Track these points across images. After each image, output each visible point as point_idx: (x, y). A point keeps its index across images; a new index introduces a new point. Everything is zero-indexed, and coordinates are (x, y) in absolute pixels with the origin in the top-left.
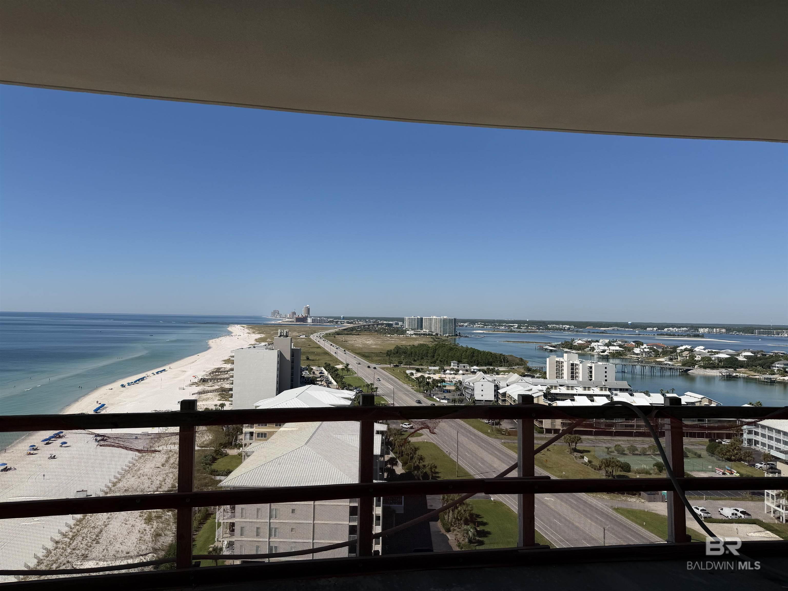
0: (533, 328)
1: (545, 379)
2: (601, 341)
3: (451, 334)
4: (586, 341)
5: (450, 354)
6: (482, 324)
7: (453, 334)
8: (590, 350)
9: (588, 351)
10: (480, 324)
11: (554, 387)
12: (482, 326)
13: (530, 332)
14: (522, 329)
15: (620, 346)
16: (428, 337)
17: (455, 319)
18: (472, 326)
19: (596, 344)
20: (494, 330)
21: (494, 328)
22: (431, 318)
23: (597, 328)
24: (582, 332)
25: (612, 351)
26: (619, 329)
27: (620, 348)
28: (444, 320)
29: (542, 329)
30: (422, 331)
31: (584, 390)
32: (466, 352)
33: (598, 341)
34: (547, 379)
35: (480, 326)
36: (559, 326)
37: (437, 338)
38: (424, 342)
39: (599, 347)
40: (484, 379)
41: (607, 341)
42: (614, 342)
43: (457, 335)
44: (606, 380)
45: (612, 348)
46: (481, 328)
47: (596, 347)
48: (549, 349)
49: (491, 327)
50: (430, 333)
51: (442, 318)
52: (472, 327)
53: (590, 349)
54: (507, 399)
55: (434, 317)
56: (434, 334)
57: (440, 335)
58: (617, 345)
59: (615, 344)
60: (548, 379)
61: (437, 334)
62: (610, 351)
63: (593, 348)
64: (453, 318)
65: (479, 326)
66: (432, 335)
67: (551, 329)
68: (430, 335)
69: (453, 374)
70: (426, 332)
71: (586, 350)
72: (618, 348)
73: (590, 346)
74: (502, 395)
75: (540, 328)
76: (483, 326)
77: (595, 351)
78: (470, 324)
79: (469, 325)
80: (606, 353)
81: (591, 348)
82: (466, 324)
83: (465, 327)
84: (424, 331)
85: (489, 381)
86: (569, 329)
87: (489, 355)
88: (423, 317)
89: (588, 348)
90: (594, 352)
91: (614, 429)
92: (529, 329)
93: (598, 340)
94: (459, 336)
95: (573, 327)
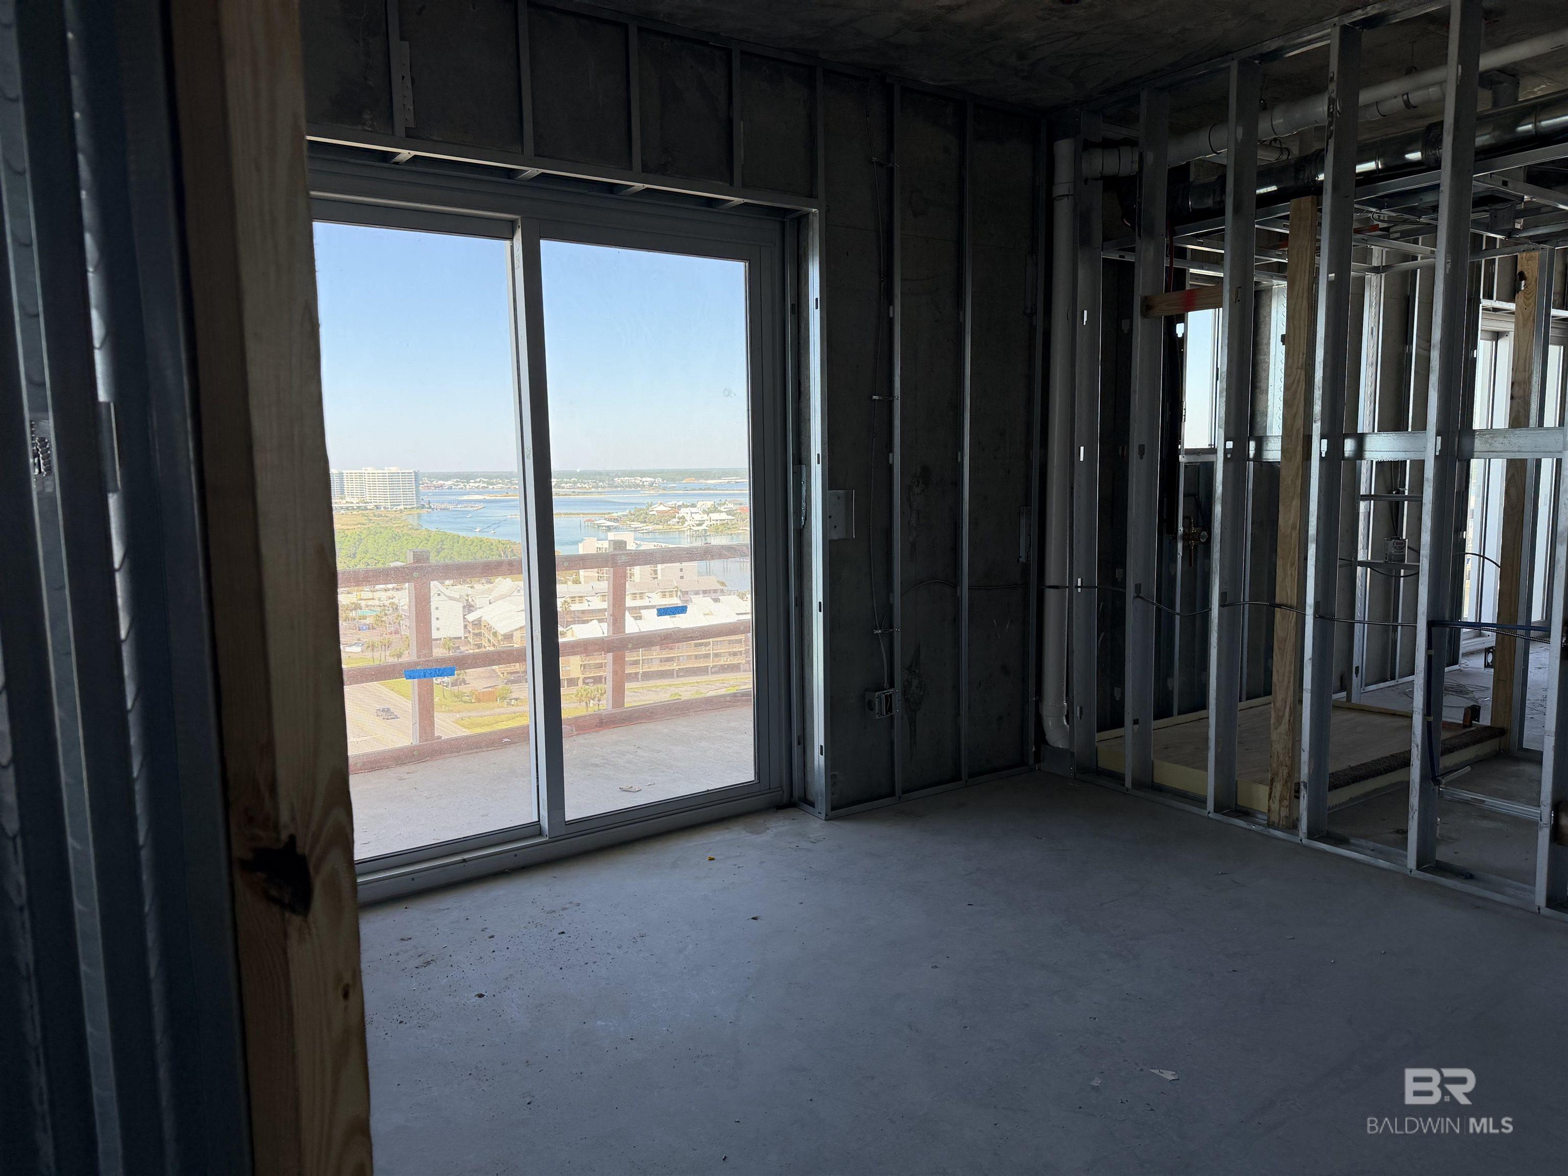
0: (586, 485)
1: (576, 583)
2: (699, 504)
3: (410, 505)
4: (674, 506)
5: (391, 549)
6: (484, 482)
7: (413, 504)
8: (678, 522)
9: (674, 525)
10: (479, 482)
11: (577, 599)
12: (483, 485)
13: (579, 494)
14: (563, 488)
15: (729, 513)
16: (356, 513)
17: (416, 474)
18: (462, 486)
19: (687, 510)
20: (507, 493)
21: (509, 488)
22: (363, 471)
23: (701, 481)
24: (673, 488)
25: (714, 522)
26: (738, 481)
27: (727, 515)
28: (392, 475)
29: (602, 487)
30: (344, 501)
31: (633, 599)
32: (426, 542)
33: (693, 506)
34: (580, 583)
35: (479, 486)
36: (635, 479)
37: (375, 516)
38: (344, 525)
39: (694, 515)
40: (439, 595)
41: (709, 504)
42: (720, 505)
43: (423, 507)
44: (682, 577)
45: (714, 516)
46: (481, 490)
47: (688, 517)
48: (605, 526)
49: (502, 488)
50: (361, 505)
51: (387, 472)
52: (462, 488)
53: (678, 520)
54: (483, 631)
55: (370, 470)
56: (371, 507)
57: (385, 508)
58: (726, 510)
59: (722, 509)
60: (583, 583)
61: (377, 507)
62: (711, 523)
63: (683, 517)
64: (411, 471)
65: (477, 485)
66: (366, 509)
67: (618, 487)
68: (362, 510)
69: (393, 589)
70: (352, 503)
71: (671, 522)
72: (724, 516)
73: (677, 515)
74: (473, 625)
75: (600, 484)
76: (486, 485)
77: (687, 523)
78: (457, 482)
79: (455, 485)
80: (704, 527)
81: (679, 518)
82: (450, 483)
83: (448, 489)
84: (347, 502)
85: (451, 598)
86: (651, 485)
87: (475, 544)
88: (344, 471)
89: (674, 520)
90: (684, 526)
91: (675, 666)
92: (579, 488)
93: (694, 503)
94: (428, 508)
95: (661, 480)
